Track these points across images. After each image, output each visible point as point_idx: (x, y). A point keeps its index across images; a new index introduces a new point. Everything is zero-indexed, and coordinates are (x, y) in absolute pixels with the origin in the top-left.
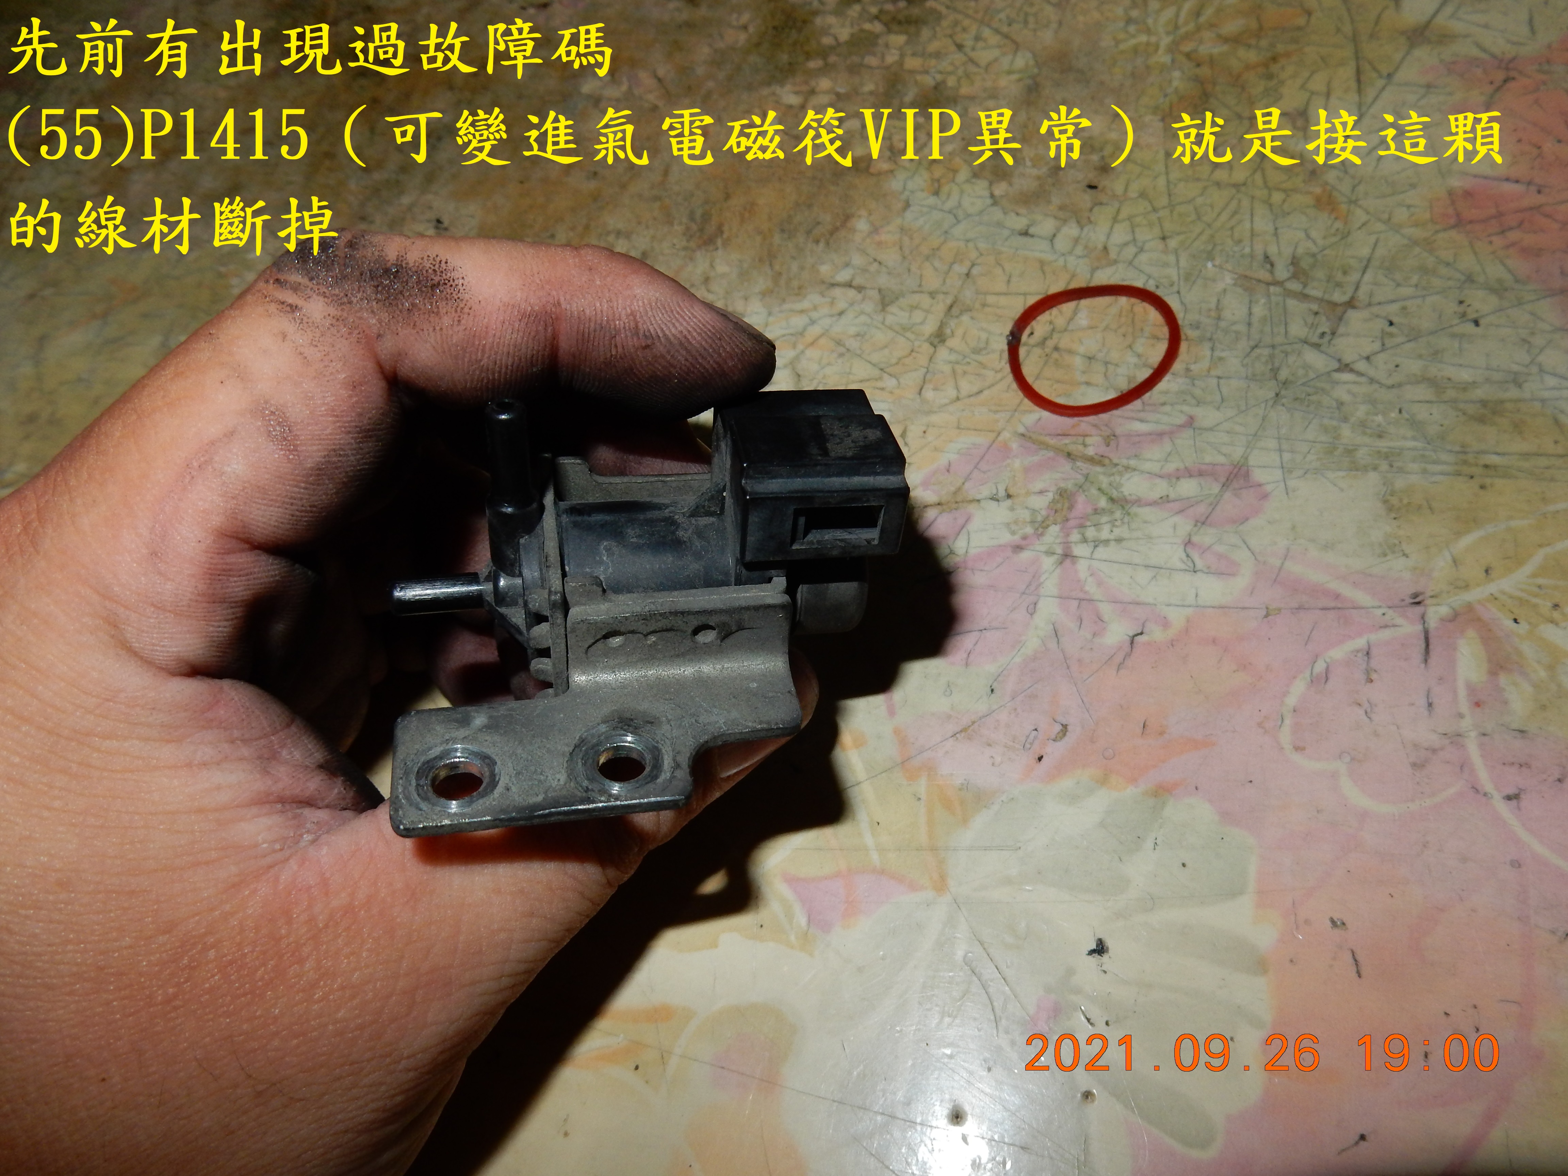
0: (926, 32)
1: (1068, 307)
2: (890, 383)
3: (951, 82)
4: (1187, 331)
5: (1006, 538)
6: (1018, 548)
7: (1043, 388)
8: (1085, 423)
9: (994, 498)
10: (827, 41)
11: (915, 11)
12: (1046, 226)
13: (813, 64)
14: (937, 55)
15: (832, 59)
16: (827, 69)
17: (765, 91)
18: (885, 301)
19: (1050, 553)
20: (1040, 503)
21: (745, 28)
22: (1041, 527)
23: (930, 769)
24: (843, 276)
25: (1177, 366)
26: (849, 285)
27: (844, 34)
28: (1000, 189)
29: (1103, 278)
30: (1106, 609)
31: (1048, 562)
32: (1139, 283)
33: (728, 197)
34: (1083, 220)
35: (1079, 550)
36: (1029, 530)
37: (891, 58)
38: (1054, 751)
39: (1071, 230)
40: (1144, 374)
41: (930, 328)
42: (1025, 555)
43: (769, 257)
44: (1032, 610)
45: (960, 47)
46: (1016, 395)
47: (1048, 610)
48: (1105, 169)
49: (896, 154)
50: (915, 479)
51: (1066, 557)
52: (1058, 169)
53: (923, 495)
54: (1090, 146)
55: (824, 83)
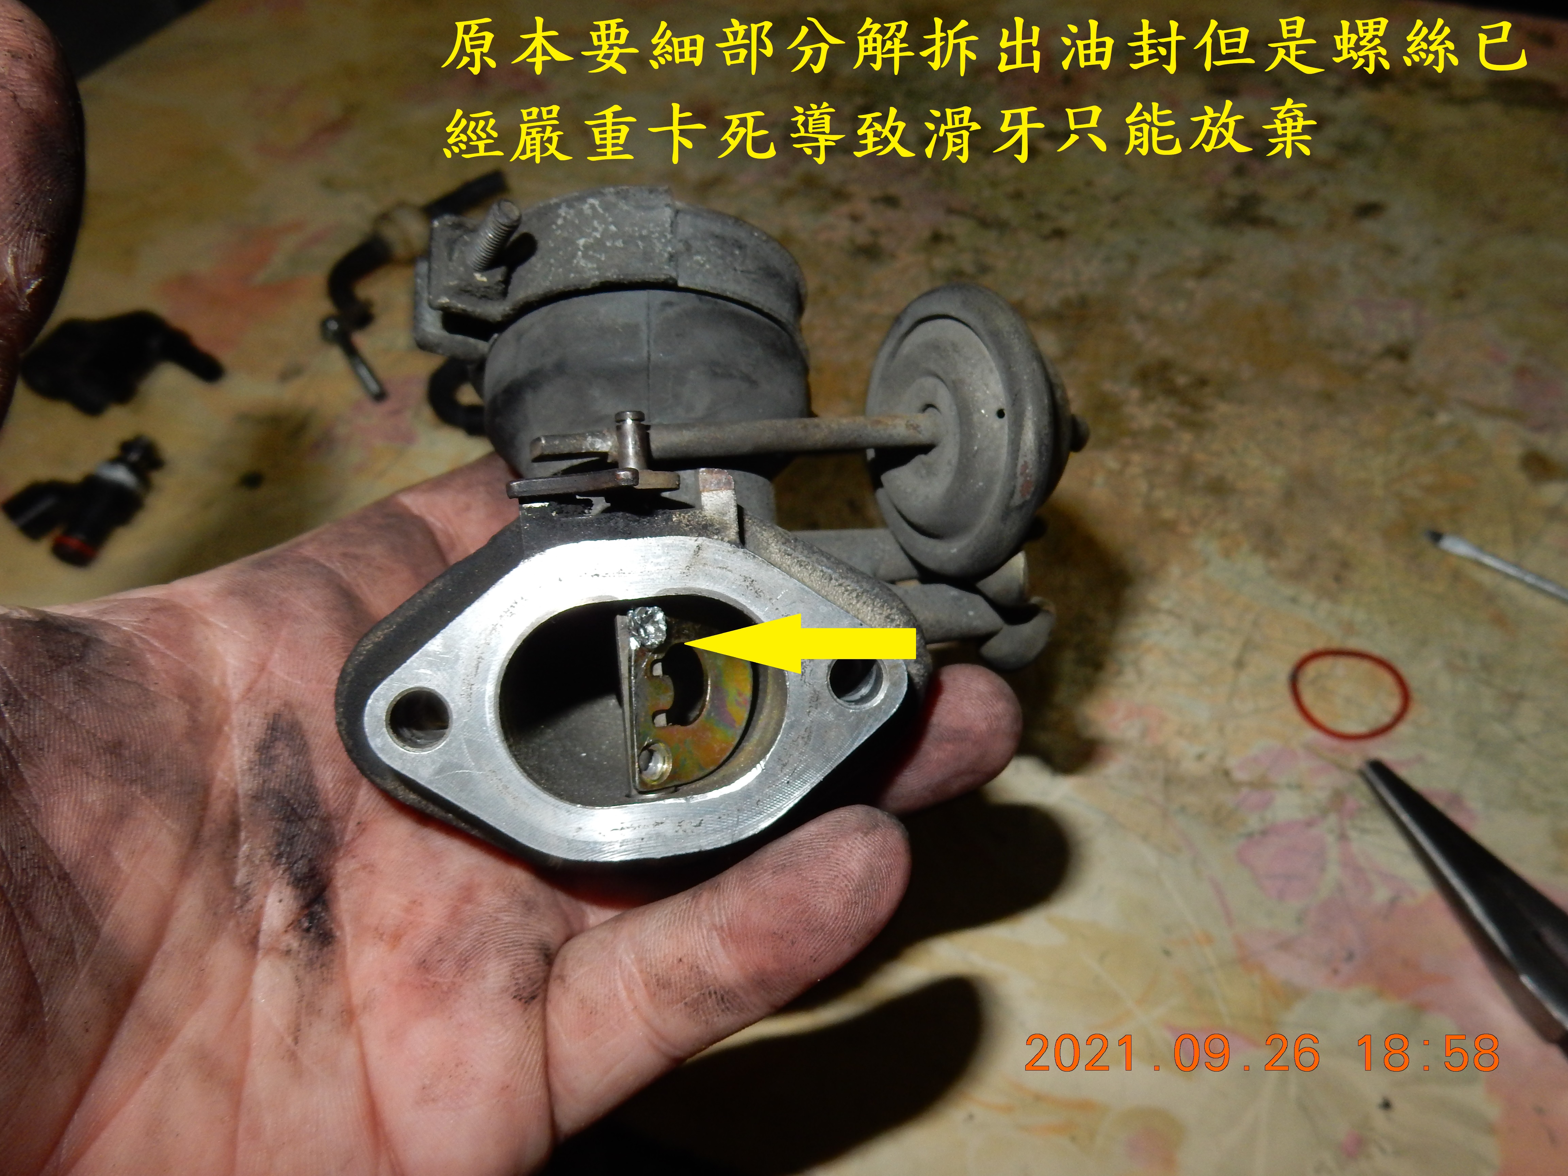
0: (1207, 436)
1: (1327, 661)
2: (1207, 690)
3: (1230, 477)
4: (1415, 695)
5: (1299, 816)
6: (1309, 824)
7: (1318, 714)
9: (1289, 786)
10: (1135, 426)
11: (1197, 417)
12: (1308, 598)
13: (1127, 441)
14: (1217, 454)
15: (1140, 440)
16: (1136, 447)
18: (1199, 629)
19: (1331, 832)
20: (1323, 796)
22: (1324, 813)
23: (1262, 968)
24: (1167, 605)
25: (1409, 716)
26: (1170, 612)
27: (1147, 423)
28: (1273, 564)
29: (1353, 643)
30: (1373, 878)
31: (1330, 839)
32: (1376, 651)
34: (1334, 599)
35: (1353, 834)
36: (1315, 813)
37: (1184, 449)
38: (1346, 969)
39: (1325, 606)
40: (1386, 719)
41: (1232, 654)
42: (1315, 831)
44: (1323, 869)
45: (1233, 452)
46: (1296, 718)
47: (1334, 871)
48: (1345, 565)
49: (1194, 523)
50: (1232, 762)
51: (1343, 837)
52: (1312, 559)
53: (1240, 775)
54: (1333, 546)
55: (1136, 458)
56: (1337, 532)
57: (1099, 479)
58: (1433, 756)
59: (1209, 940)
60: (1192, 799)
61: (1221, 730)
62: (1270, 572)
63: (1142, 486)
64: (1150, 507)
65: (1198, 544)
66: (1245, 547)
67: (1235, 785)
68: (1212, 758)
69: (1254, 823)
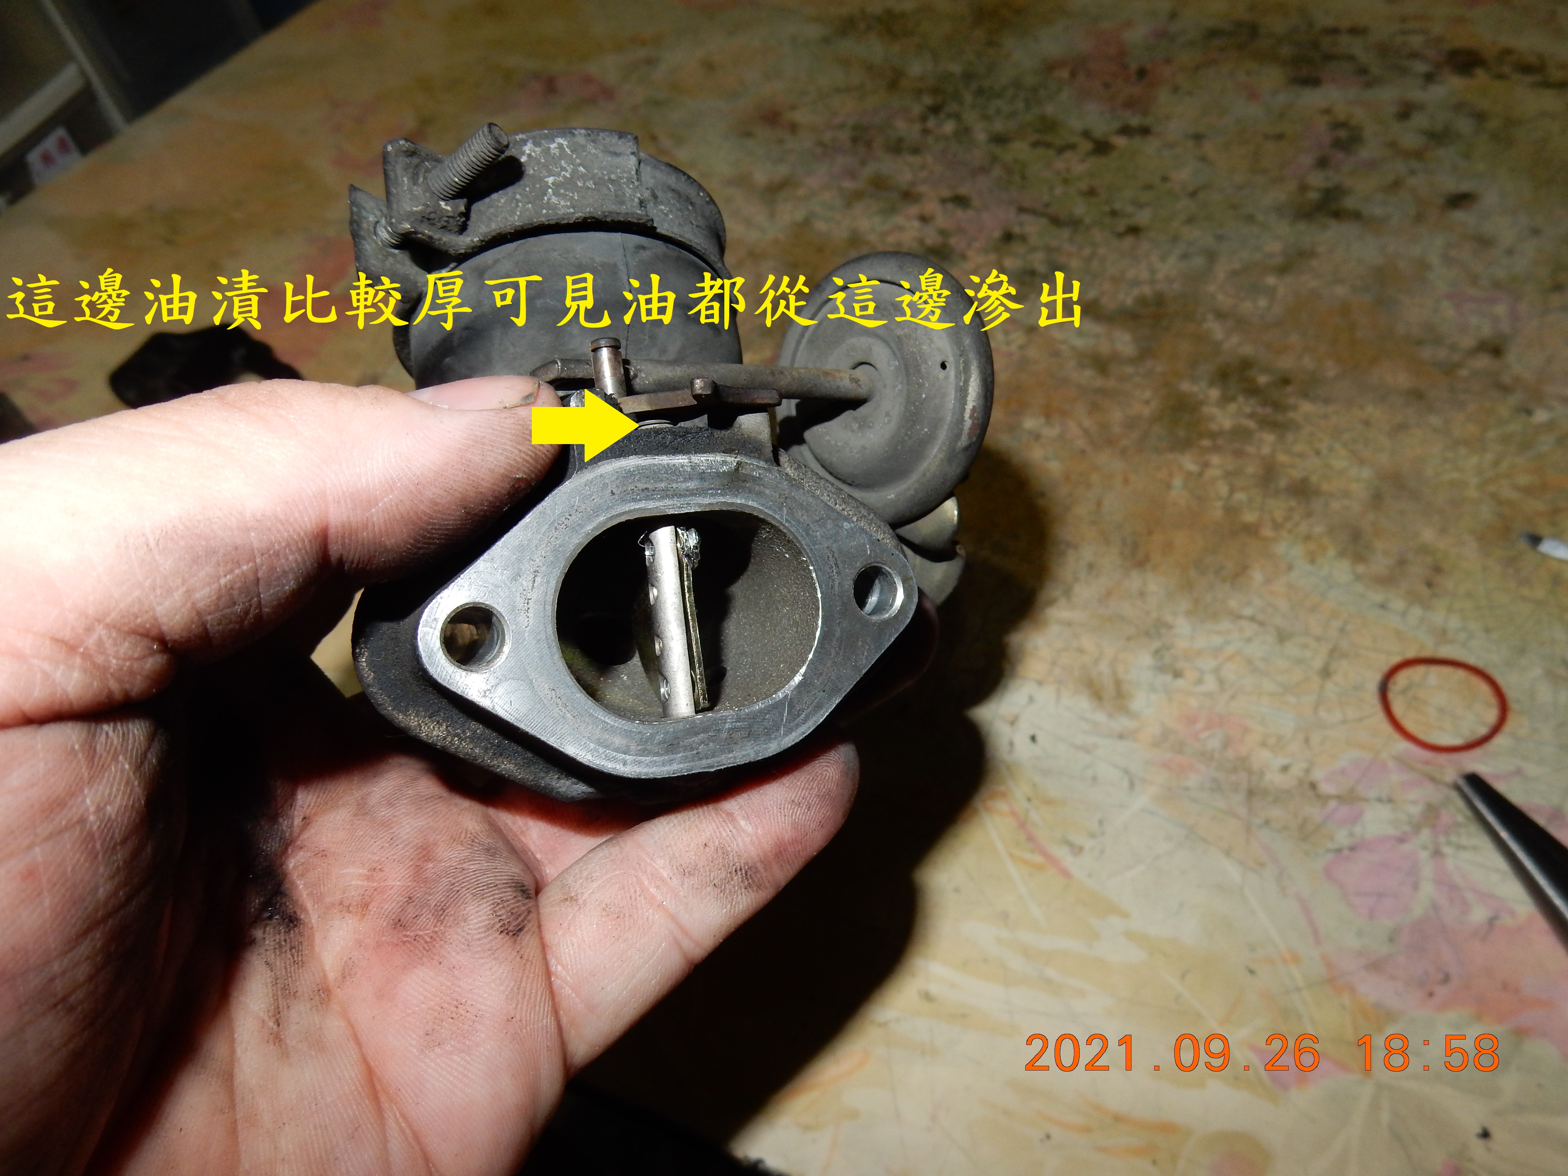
0: (1290, 437)
1: (1420, 670)
2: (1292, 700)
3: (1314, 479)
4: (1513, 705)
5: (1391, 831)
6: (1401, 840)
7: (1409, 725)
8: (1442, 758)
9: (1379, 800)
10: (1214, 427)
11: (1280, 418)
12: (1399, 604)
13: (1206, 443)
14: (1301, 456)
15: (1220, 442)
16: (1216, 449)
17: (1170, 456)
18: (1282, 637)
19: (1425, 848)
20: (1415, 810)
21: (1147, 402)
22: (1417, 828)
23: (1352, 989)
24: (1248, 611)
25: (1508, 728)
26: (1252, 619)
27: (1227, 423)
28: (1361, 569)
29: (1445, 652)
30: (1470, 896)
31: (1424, 855)
32: (1472, 660)
33: (1150, 533)
34: (1426, 606)
35: (1447, 850)
36: (1407, 828)
37: (1266, 450)
38: (1441, 992)
39: (1417, 612)
40: (1483, 731)
41: (1318, 663)
42: (1407, 847)
43: (1188, 586)
44: (1416, 887)
45: (1318, 453)
46: (1386, 728)
47: (1428, 889)
48: (1437, 569)
49: (1277, 526)
50: (1318, 775)
51: (1437, 853)
52: (1402, 563)
53: (1326, 788)
54: (1424, 550)
55: (1215, 459)
56: (1428, 535)
57: (1177, 482)
58: (1532, 770)
59: (1296, 959)
60: (1276, 813)
61: (1307, 740)
62: (1358, 578)
63: (1223, 489)
64: (1231, 511)
65: (1280, 548)
66: (1332, 552)
67: (1323, 799)
68: (1297, 770)
69: (1342, 838)
